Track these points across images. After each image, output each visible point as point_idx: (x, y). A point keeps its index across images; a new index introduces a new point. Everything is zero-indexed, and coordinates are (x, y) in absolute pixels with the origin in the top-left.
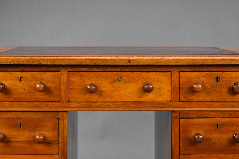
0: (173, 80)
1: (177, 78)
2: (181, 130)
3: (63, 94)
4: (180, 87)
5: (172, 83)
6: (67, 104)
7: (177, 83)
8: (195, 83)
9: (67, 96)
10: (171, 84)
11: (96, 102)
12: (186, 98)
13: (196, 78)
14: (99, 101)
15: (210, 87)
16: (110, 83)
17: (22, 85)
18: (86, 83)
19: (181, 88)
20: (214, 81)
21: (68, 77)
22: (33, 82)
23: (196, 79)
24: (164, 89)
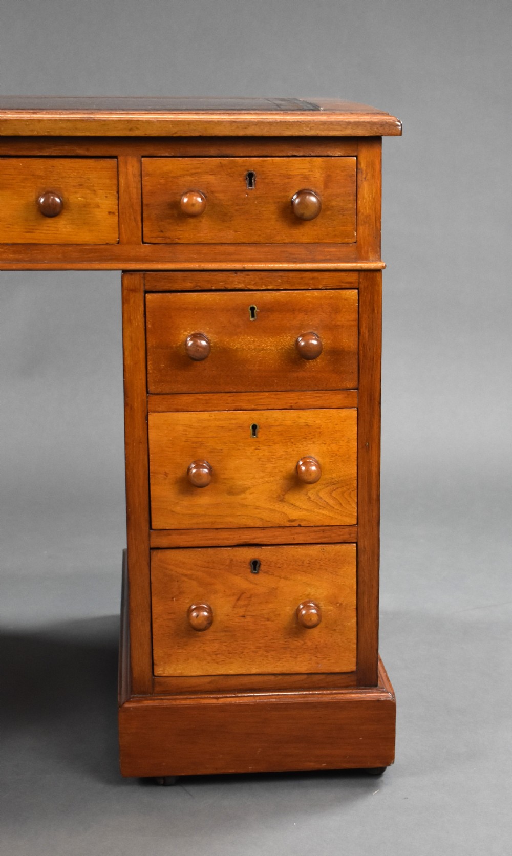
0: (122, 181)
1: (134, 176)
2: (149, 326)
4: (145, 202)
5: (121, 191)
7: (134, 191)
8: (185, 190)
10: (118, 192)
12: (161, 234)
13: (187, 175)
15: (230, 203)
19: (147, 205)
20: (240, 183)
23: (189, 178)
24: (98, 206)
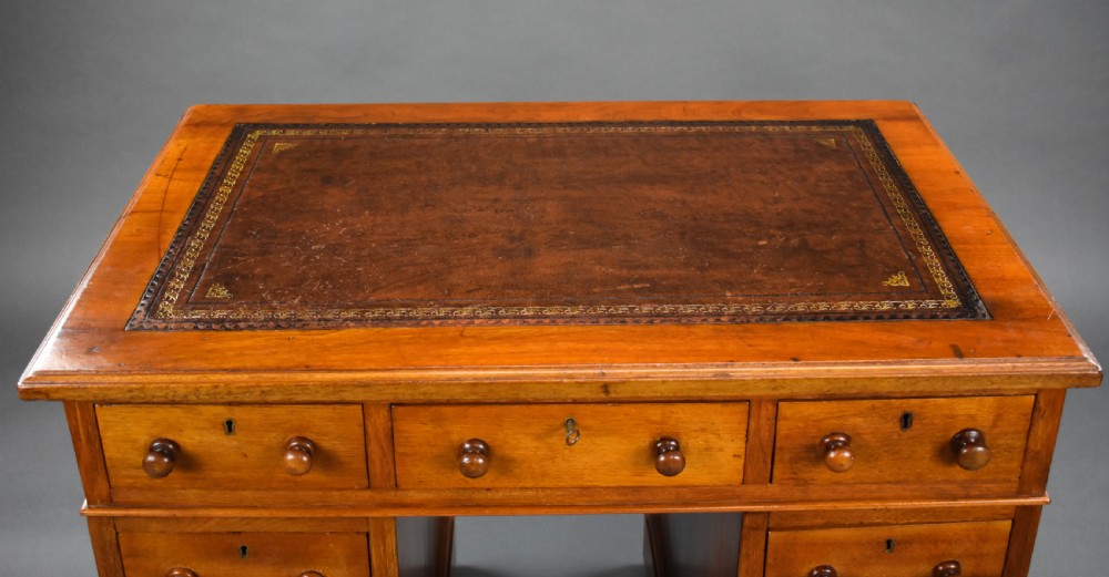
0: (753, 424)
1: (769, 419)
2: (769, 560)
3: (376, 469)
4: (778, 445)
5: (751, 434)
6: (391, 496)
7: (767, 434)
8: (828, 433)
9: (393, 472)
10: (747, 436)
11: (488, 490)
12: (794, 476)
13: (832, 418)
14: (500, 485)
15: (879, 444)
16: (538, 437)
17: (235, 443)
18: (455, 437)
19: (781, 449)
20: (893, 426)
21: (392, 420)
22: (274, 434)
23: (834, 421)
24: (721, 450)
